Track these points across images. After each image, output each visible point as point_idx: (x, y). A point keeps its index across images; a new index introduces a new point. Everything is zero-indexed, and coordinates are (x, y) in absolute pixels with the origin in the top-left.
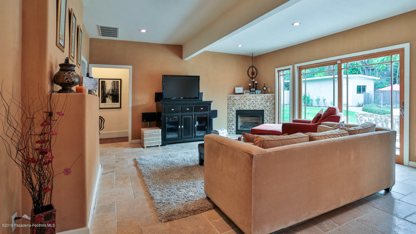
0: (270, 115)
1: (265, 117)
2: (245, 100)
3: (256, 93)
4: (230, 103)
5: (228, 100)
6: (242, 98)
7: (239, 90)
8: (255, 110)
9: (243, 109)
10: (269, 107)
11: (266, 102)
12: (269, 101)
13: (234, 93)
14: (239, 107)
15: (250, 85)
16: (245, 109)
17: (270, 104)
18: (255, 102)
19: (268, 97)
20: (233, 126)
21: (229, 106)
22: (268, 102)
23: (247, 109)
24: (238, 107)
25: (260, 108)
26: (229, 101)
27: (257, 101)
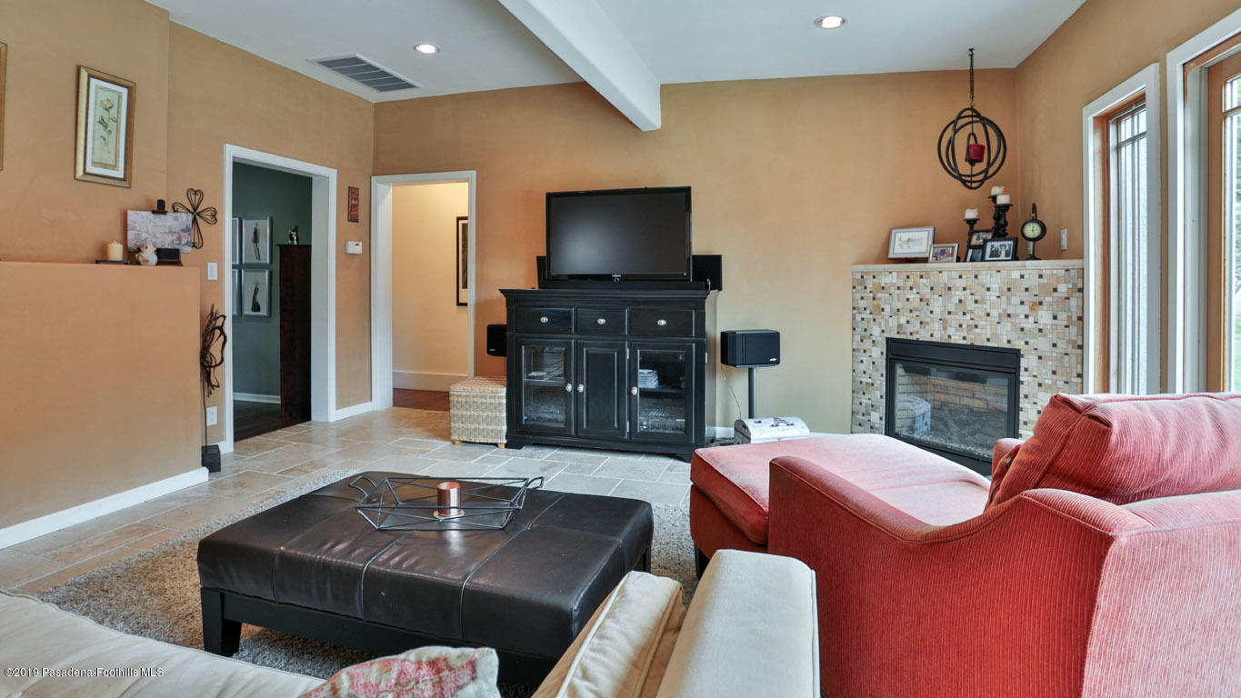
0: (1055, 383)
1: (1023, 390)
2: (926, 291)
3: (987, 257)
4: (862, 304)
5: (854, 287)
6: (910, 283)
7: (916, 241)
8: (972, 348)
9: (914, 337)
10: (1052, 337)
11: (1032, 308)
12: (1049, 299)
13: (885, 258)
14: (900, 326)
15: (971, 214)
16: (924, 336)
17: (1055, 318)
18: (970, 305)
19: (1044, 281)
20: (873, 413)
21: (858, 318)
22: (1044, 307)
23: (933, 340)
24: (893, 323)
25: (998, 337)
26: (858, 296)
27: (983, 302)
